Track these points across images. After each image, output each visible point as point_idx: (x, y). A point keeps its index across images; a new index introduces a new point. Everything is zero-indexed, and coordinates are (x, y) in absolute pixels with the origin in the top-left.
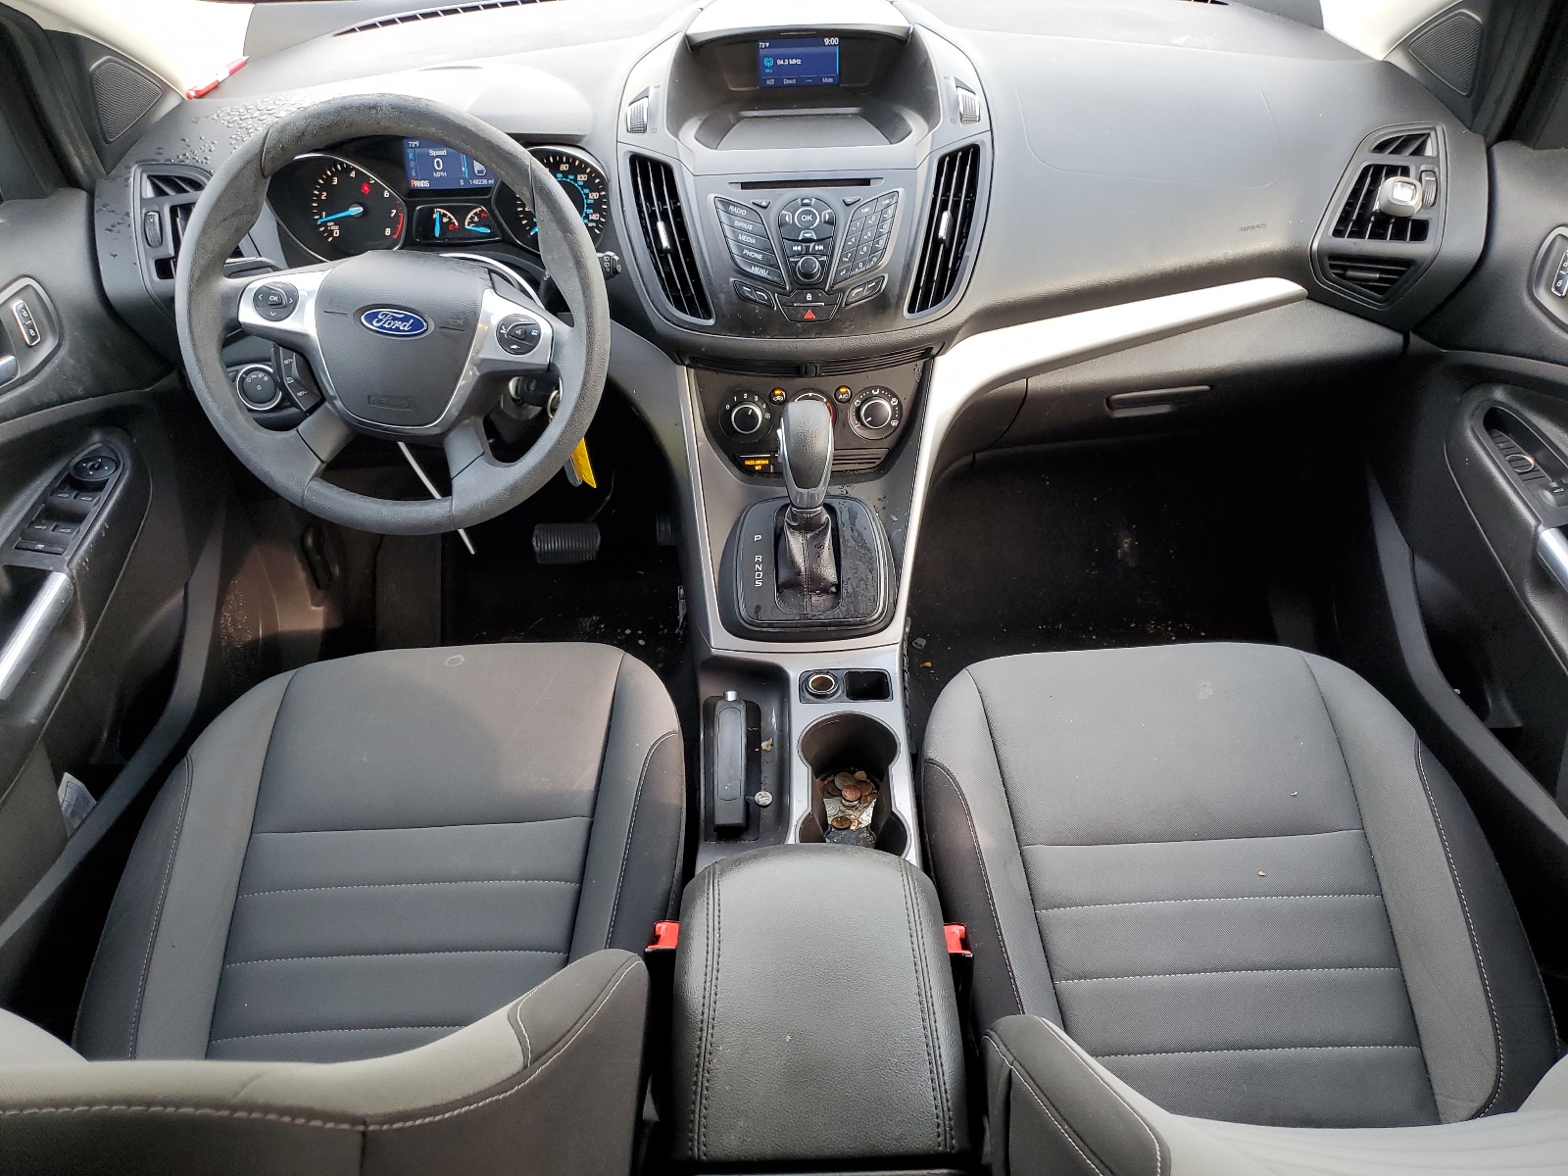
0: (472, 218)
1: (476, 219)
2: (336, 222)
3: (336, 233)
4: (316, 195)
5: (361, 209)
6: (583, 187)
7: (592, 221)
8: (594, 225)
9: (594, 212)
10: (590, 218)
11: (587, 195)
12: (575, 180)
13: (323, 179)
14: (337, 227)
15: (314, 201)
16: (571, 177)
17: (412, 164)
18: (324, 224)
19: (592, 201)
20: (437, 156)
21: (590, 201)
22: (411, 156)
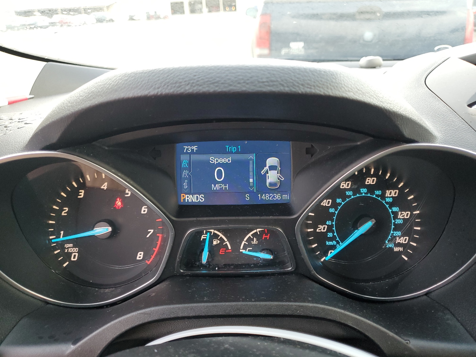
0: (250, 239)
1: (255, 242)
2: (76, 243)
3: (74, 258)
4: (54, 211)
5: (110, 229)
6: (391, 205)
7: (399, 245)
8: (401, 249)
9: (403, 235)
10: (398, 241)
11: (395, 214)
12: (383, 196)
13: (66, 191)
14: (76, 250)
15: (52, 218)
16: (378, 192)
17: (185, 173)
18: (61, 245)
19: (401, 222)
20: (219, 165)
21: (398, 222)
22: (185, 163)
